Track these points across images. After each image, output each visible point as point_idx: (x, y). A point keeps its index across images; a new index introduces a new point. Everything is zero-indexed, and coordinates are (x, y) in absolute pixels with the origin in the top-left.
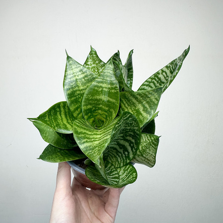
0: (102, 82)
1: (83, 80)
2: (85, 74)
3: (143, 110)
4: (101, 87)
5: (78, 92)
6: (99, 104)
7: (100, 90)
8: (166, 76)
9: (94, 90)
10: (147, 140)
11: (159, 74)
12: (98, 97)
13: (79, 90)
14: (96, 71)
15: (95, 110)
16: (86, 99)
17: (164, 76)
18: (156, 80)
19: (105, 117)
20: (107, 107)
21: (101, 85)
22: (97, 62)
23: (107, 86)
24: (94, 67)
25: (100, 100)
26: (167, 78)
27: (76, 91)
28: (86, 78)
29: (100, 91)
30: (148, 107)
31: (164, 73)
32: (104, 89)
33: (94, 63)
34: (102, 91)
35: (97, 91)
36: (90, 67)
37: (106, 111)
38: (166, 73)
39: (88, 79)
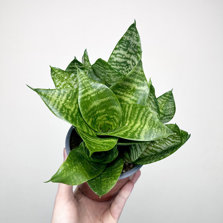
0: (86, 91)
1: (68, 101)
2: (66, 94)
3: (138, 86)
4: (88, 95)
5: (74, 114)
6: (96, 112)
7: (89, 98)
8: (121, 56)
9: (85, 102)
10: (163, 100)
11: (113, 59)
12: (91, 106)
13: (74, 112)
14: (69, 86)
15: (95, 120)
16: (84, 115)
17: (119, 57)
18: (114, 65)
19: (106, 119)
20: (103, 109)
21: (87, 93)
22: (66, 78)
23: (92, 92)
24: (65, 85)
25: (94, 107)
26: (124, 57)
27: (72, 114)
28: (69, 98)
29: (90, 100)
30: (140, 81)
31: (118, 55)
32: (92, 96)
33: (62, 81)
34: (91, 98)
35: (88, 101)
36: (61, 87)
37: (104, 114)
38: (120, 54)
39: (72, 97)
